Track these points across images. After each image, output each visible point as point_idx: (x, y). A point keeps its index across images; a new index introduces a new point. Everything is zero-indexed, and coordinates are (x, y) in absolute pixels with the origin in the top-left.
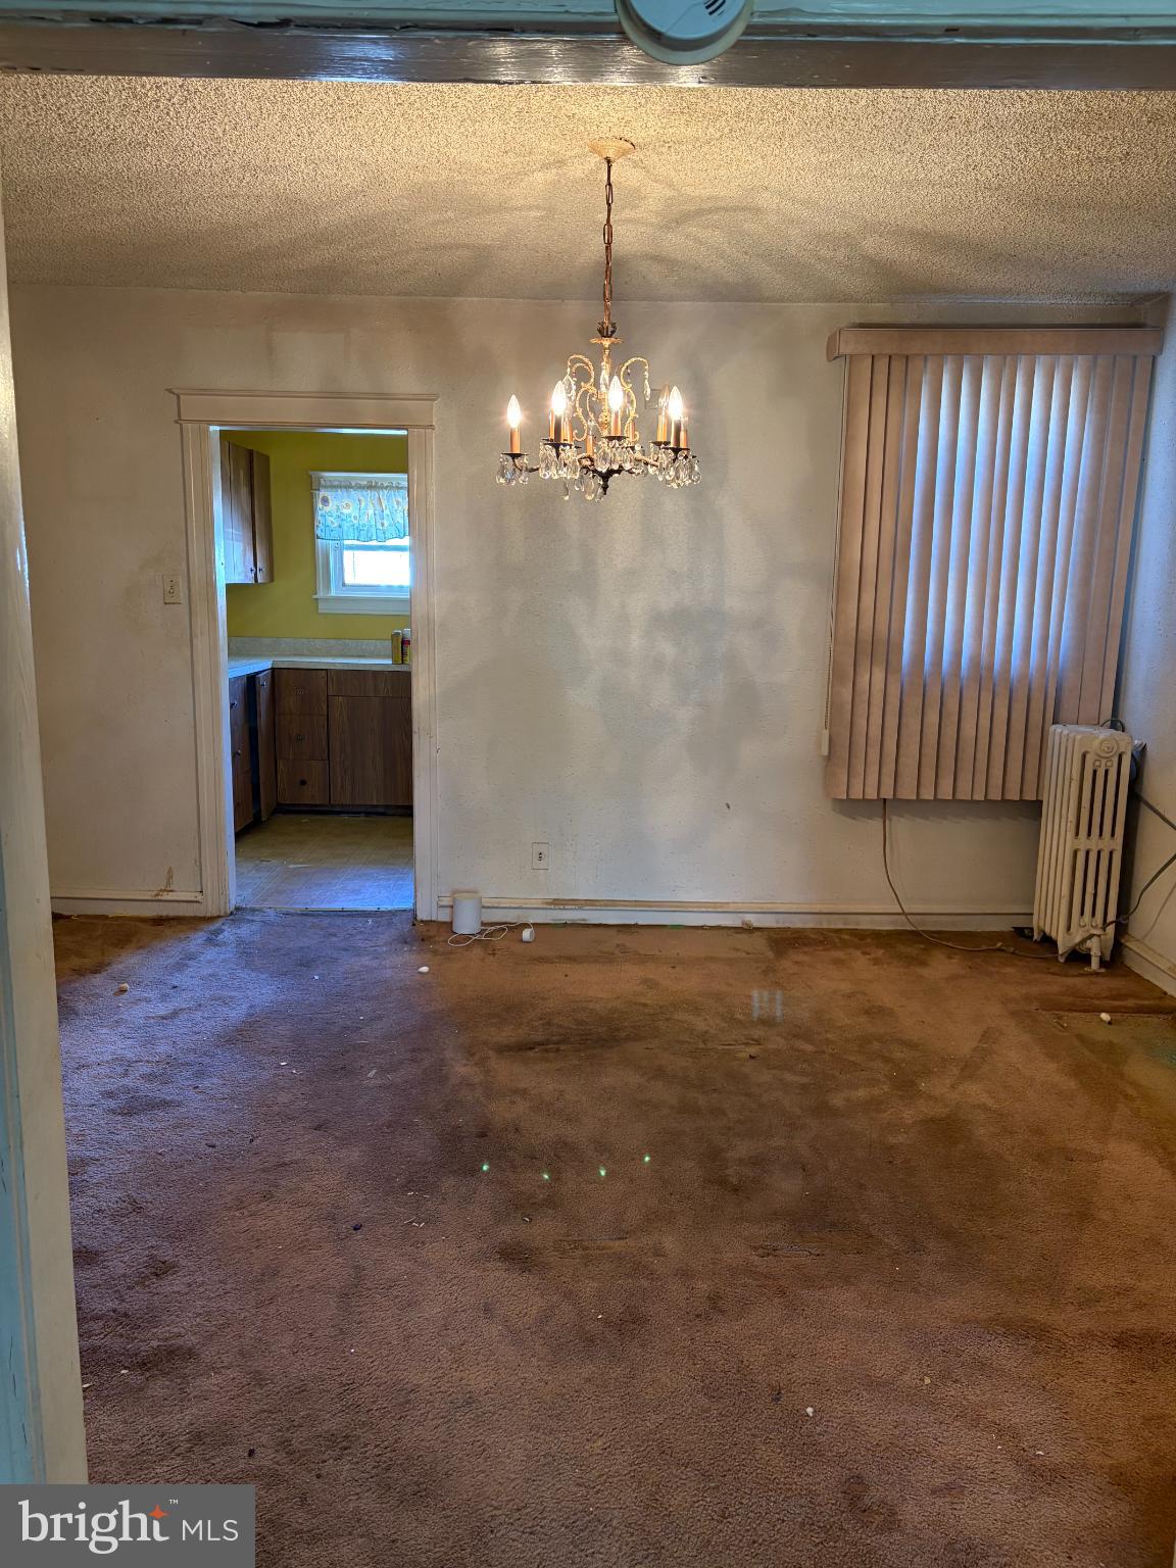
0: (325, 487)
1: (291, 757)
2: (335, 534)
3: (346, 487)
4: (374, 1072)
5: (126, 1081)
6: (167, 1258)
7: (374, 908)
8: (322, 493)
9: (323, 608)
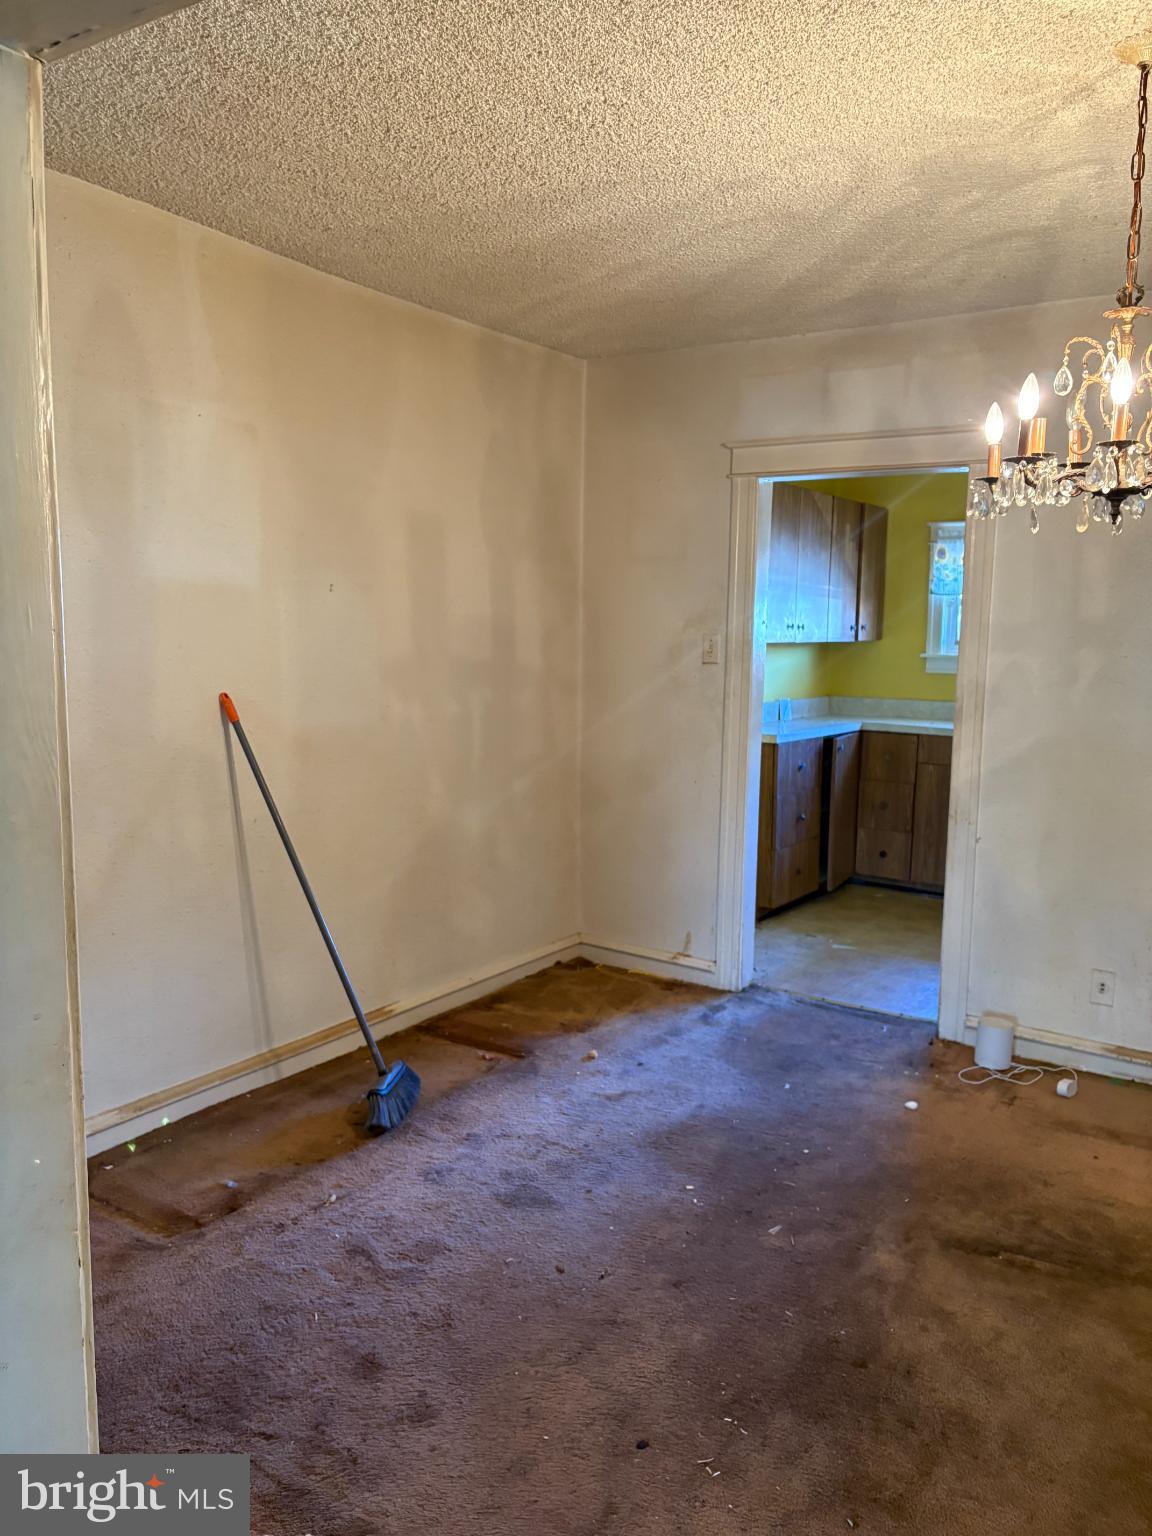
0: (943, 538)
1: (872, 826)
4: (777, 1228)
5: (530, 1165)
6: (433, 1403)
7: (896, 1012)
8: (939, 546)
9: (930, 668)
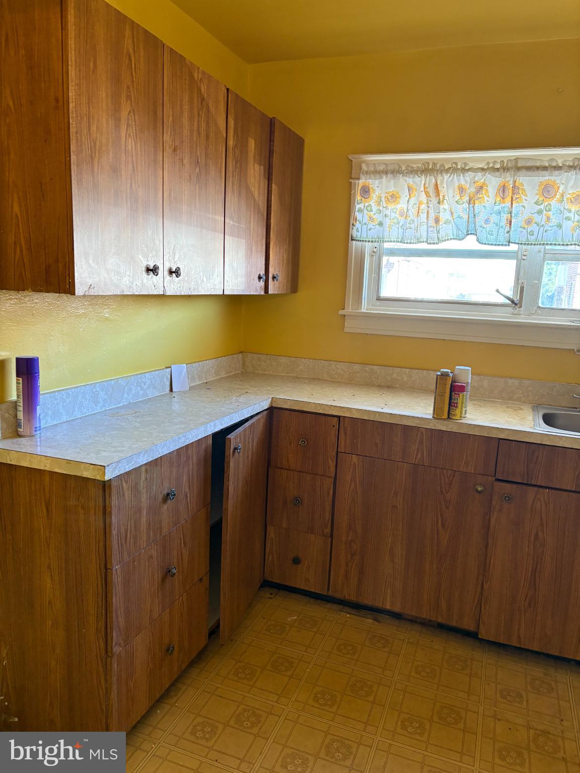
0: (367, 173)
1: (284, 525)
2: (372, 234)
3: (393, 172)
8: (362, 182)
9: (350, 326)
